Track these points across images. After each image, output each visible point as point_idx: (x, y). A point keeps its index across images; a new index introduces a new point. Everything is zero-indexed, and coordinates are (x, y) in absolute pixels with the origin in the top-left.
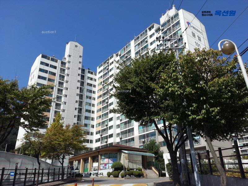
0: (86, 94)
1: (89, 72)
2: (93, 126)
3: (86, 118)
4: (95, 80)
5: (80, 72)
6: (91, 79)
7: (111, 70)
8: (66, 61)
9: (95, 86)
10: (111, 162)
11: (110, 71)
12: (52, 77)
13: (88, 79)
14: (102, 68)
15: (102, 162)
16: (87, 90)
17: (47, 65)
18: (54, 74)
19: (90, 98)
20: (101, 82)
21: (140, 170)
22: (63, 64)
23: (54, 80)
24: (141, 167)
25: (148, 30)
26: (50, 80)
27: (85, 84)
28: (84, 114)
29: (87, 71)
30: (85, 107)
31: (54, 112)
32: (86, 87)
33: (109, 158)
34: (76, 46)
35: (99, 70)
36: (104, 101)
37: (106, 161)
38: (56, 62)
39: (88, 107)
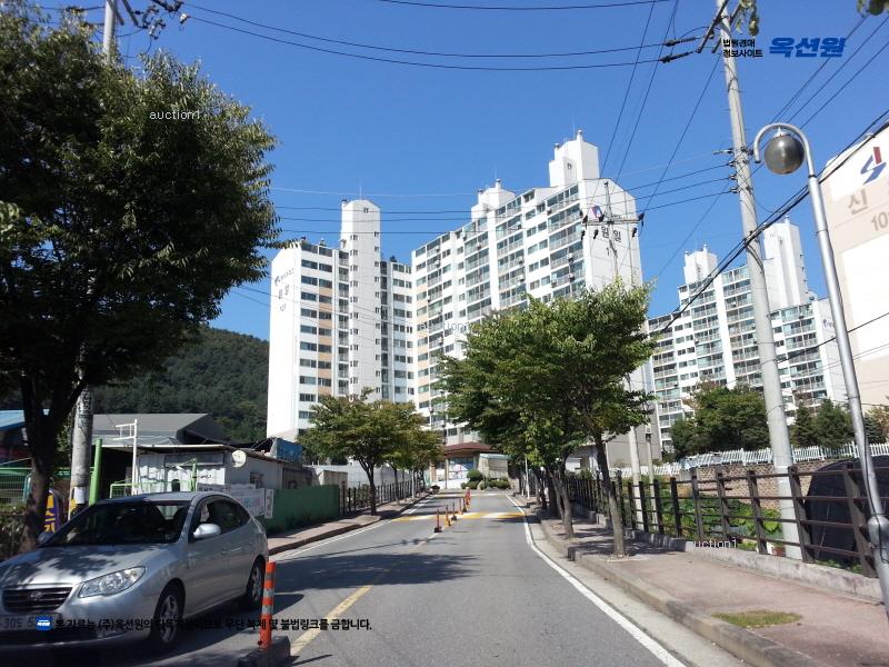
0: (393, 320)
1: (395, 267)
2: (412, 391)
3: (398, 374)
4: (410, 285)
5: (377, 271)
6: (402, 284)
7: (445, 269)
8: (348, 248)
9: (409, 300)
10: (464, 468)
11: (444, 271)
12: (325, 292)
13: (395, 284)
14: (424, 258)
15: (451, 469)
16: (396, 310)
17: (314, 265)
18: (328, 284)
19: (402, 328)
20: (424, 294)
21: (505, 480)
22: (343, 256)
23: (330, 298)
24: (506, 475)
25: (523, 200)
26: (323, 299)
27: (390, 298)
28: (394, 366)
29: (391, 265)
30: (393, 351)
31: (337, 368)
32: (392, 305)
33: (461, 463)
34: (366, 210)
35: (416, 260)
36: (432, 338)
37: (457, 467)
38: (329, 254)
39: (399, 351)
